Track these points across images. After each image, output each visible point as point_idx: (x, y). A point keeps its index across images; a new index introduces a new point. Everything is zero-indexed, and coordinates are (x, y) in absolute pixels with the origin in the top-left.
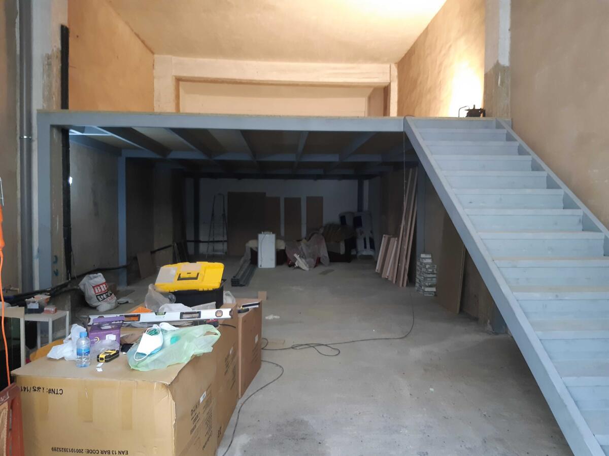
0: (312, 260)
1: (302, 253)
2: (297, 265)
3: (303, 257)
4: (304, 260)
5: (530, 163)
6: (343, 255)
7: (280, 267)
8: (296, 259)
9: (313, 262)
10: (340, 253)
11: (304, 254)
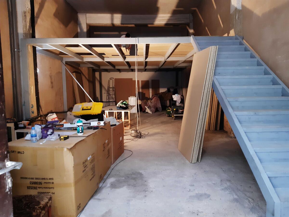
1: (149, 106)
4: (150, 109)
5: (250, 55)
8: (146, 109)
9: (154, 110)
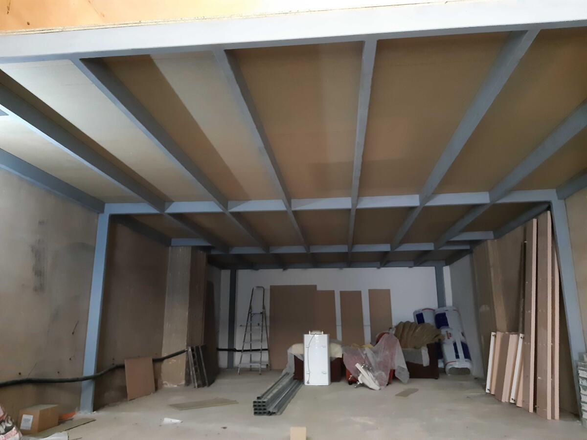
0: (383, 373)
1: (367, 362)
2: (360, 382)
3: (369, 370)
4: (370, 374)
6: (427, 367)
7: (335, 384)
8: (358, 372)
9: (386, 377)
10: (422, 365)
11: (370, 365)
